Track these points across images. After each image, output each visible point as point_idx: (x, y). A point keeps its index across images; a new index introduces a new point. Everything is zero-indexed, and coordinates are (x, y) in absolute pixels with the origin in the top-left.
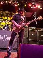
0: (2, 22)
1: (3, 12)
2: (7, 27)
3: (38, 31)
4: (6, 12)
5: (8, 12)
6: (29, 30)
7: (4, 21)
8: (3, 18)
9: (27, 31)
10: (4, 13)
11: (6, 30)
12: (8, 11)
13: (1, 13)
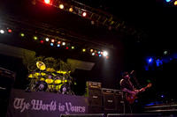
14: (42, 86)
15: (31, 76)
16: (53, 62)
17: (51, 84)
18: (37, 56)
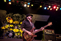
5: (19, 15)
13: (10, 16)
14: (11, 34)
15: (3, 28)
16: (19, 17)
17: (18, 33)
18: (7, 13)
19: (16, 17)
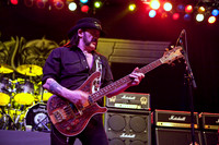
0: (20, 90)
1: (23, 44)
2: (44, 116)
3: (201, 128)
4: (39, 43)
5: (47, 42)
6: (154, 126)
7: (26, 88)
8: (23, 72)
9: (148, 132)
10: (26, 49)
11: (40, 130)
12: (47, 38)
13: (12, 48)
19: (36, 53)
